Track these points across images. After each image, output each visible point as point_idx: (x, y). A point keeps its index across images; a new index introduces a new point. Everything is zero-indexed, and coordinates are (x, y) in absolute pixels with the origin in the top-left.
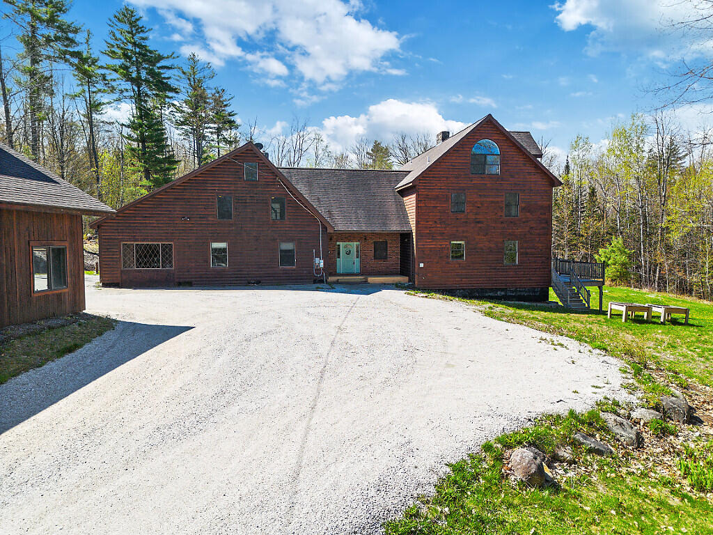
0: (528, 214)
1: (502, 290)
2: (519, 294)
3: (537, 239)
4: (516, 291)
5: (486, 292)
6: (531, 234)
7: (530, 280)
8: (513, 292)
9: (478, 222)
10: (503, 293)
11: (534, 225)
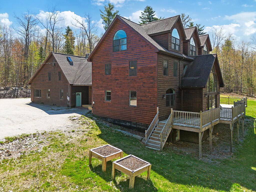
0: (142, 74)
1: (129, 122)
2: (138, 126)
3: (148, 91)
4: (136, 124)
5: (121, 122)
6: (144, 87)
7: (143, 118)
8: (135, 124)
9: (116, 80)
10: (129, 124)
11: (146, 81)
